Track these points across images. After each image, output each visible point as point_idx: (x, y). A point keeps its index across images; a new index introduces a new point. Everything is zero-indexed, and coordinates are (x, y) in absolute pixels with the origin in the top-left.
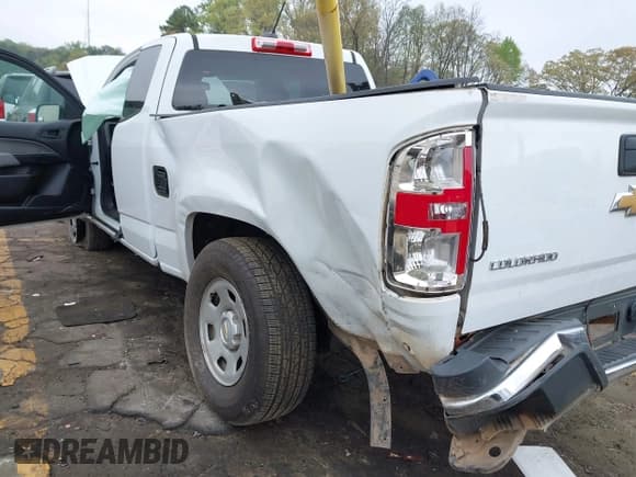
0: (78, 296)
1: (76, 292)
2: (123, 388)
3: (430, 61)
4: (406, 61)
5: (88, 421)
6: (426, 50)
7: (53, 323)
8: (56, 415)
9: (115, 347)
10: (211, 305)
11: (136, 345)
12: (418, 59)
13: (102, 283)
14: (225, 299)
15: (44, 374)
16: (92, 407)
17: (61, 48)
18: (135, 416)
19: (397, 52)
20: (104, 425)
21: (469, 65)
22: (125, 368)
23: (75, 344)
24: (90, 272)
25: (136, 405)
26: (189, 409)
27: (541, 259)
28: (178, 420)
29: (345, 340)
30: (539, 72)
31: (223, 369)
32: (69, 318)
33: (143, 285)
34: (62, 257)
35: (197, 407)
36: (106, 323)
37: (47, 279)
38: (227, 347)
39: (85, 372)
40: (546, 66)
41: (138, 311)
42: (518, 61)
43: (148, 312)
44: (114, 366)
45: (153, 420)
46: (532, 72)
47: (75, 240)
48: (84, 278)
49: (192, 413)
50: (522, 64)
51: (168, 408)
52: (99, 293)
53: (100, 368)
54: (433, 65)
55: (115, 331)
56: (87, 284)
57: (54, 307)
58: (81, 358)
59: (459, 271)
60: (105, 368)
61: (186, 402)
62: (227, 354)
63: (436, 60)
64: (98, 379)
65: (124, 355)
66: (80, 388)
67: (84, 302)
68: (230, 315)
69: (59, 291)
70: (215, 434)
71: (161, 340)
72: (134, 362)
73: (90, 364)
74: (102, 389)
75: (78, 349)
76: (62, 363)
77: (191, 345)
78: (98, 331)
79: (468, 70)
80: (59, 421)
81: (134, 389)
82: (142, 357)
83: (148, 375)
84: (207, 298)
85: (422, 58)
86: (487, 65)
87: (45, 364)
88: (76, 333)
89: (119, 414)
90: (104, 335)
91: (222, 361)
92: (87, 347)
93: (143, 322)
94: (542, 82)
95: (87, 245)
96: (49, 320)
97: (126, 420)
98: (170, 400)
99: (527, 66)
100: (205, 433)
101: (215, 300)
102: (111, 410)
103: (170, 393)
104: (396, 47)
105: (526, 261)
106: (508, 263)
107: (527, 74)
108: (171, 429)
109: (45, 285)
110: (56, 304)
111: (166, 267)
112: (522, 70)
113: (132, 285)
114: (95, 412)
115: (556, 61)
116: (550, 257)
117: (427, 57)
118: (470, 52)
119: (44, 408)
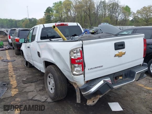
0: (26, 78)
1: (26, 77)
2: (34, 95)
3: (108, 13)
4: (102, 14)
5: (28, 102)
6: (107, 11)
7: (21, 83)
8: (22, 101)
9: (33, 87)
10: (49, 78)
11: (37, 87)
12: (105, 13)
13: (31, 74)
14: (51, 77)
15: (20, 94)
16: (28, 99)
17: (23, 19)
18: (36, 100)
19: (100, 12)
20: (30, 102)
21: (118, 13)
22: (35, 91)
23: (26, 87)
24: (29, 72)
25: (36, 98)
26: (46, 98)
27: (99, 67)
28: (44, 100)
29: (72, 83)
30: (135, 13)
31: (52, 90)
32: (24, 82)
33: (39, 74)
34: (23, 70)
35: (48, 98)
36: (32, 83)
37: (20, 74)
38: (52, 86)
39: (27, 93)
40: (137, 11)
41: (38, 80)
42: (130, 11)
43: (40, 80)
44: (33, 91)
45: (39, 101)
46: (134, 13)
47: (26, 66)
48: (28, 74)
49: (47, 99)
50: (131, 11)
51: (42, 98)
52: (30, 77)
53: (30, 92)
54: (109, 14)
55: (33, 84)
56: (28, 75)
57: (21, 80)
58: (26, 90)
59: (83, 71)
60: (31, 92)
61: (46, 97)
62: (52, 87)
63: (110, 12)
64: (29, 94)
65: (35, 89)
66: (26, 96)
67: (27, 79)
68: (52, 80)
69: (23, 77)
70: (51, 103)
71: (42, 85)
72: (36, 90)
73: (28, 91)
74: (30, 96)
75: (26, 88)
76: (23, 91)
77: (46, 86)
78: (30, 85)
79: (118, 14)
80: (22, 102)
81: (36, 95)
82: (38, 89)
83: (39, 92)
84: (48, 77)
85: (106, 13)
86: (122, 12)
87: (20, 92)
88: (26, 85)
89: (33, 100)
90: (31, 85)
91: (51, 89)
92: (28, 88)
93: (39, 82)
94: (136, 15)
95: (28, 66)
96: (20, 83)
97: (34, 101)
98: (43, 97)
99: (132, 11)
100: (49, 103)
101: (49, 77)
102: (32, 99)
103: (43, 96)
104: (100, 11)
105: (96, 68)
106: (92, 69)
107: (133, 14)
108: (43, 102)
109: (20, 76)
110: (22, 80)
111: (42, 71)
112: (131, 13)
113: (37, 74)
114: (29, 100)
115: (139, 10)
116: (101, 66)
117: (107, 12)
118: (118, 10)
119: (20, 100)
